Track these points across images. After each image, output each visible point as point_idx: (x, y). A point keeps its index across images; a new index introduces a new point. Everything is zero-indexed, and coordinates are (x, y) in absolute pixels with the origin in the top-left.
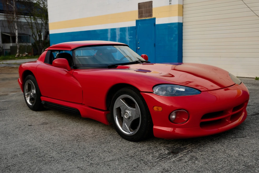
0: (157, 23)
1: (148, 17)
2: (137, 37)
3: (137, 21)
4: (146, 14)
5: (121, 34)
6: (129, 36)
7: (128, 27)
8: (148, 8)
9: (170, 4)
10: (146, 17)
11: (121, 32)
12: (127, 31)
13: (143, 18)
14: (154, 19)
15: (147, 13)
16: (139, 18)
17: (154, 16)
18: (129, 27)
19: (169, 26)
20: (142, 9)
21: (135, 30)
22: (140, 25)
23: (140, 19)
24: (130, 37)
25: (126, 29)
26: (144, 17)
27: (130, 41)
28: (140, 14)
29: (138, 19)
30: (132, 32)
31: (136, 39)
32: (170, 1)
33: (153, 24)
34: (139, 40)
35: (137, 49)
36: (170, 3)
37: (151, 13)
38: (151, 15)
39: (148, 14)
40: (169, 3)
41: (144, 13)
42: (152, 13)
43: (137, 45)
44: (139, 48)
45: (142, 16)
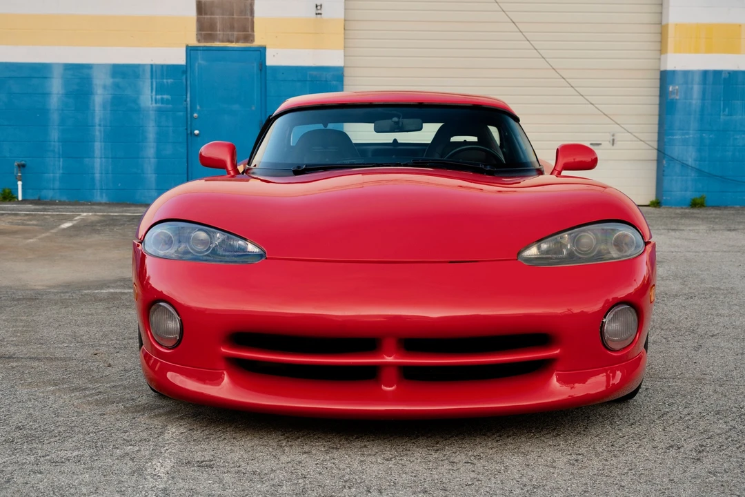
0: (271, 61)
1: (237, 41)
2: (188, 99)
3: (190, 50)
4: (230, 33)
5: (116, 86)
6: (156, 95)
7: (152, 65)
8: (235, 16)
9: (319, 16)
10: (232, 42)
11: (117, 80)
12: (148, 75)
13: (217, 44)
14: (262, 51)
15: (232, 28)
16: (199, 41)
17: (258, 41)
18: (157, 66)
19: (314, 73)
20: (212, 14)
21: (184, 77)
22: (200, 61)
23: (202, 44)
24: (159, 97)
25: (144, 71)
26: (223, 41)
27: (159, 110)
28: (205, 28)
29: (193, 42)
30: (170, 81)
31: (187, 104)
32: (319, 7)
33: (255, 66)
34: (198, 108)
35: (187, 134)
36: (319, 12)
37: (250, 33)
38: (249, 37)
39: (235, 33)
40: (314, 10)
41: (219, 26)
42: (253, 30)
43: (189, 123)
44: (197, 132)
45: (211, 37)
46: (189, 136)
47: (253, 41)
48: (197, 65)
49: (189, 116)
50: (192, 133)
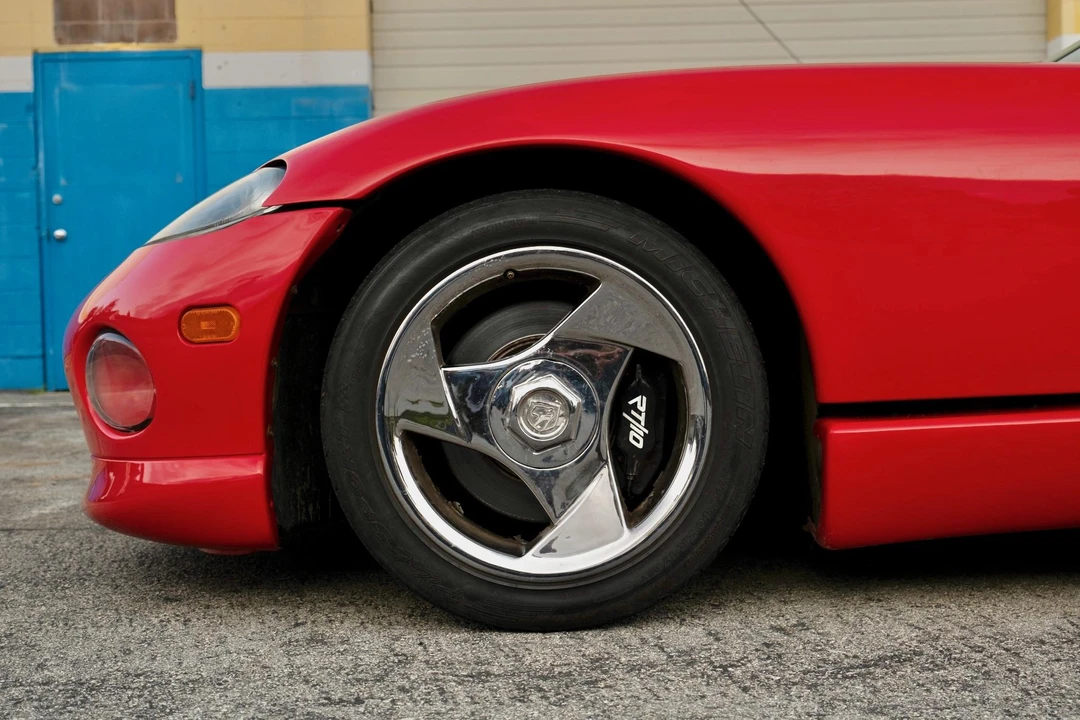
0: (214, 76)
1: (141, 38)
2: (41, 165)
3: (42, 62)
4: (125, 22)
10: (128, 40)
13: (100, 47)
14: (193, 58)
15: (129, 12)
16: (60, 41)
17: (185, 39)
19: (305, 101)
21: (30, 119)
22: (66, 85)
23: (67, 48)
26: (110, 40)
28: (73, 14)
29: (48, 43)
31: (38, 175)
33: (181, 90)
34: (63, 182)
35: (40, 239)
37: (167, 20)
38: (165, 31)
39: (136, 23)
41: (101, 8)
42: (173, 15)
43: (44, 215)
44: (60, 233)
45: (85, 33)
46: (45, 243)
47: (173, 37)
48: (57, 91)
49: (43, 199)
50: (50, 236)
